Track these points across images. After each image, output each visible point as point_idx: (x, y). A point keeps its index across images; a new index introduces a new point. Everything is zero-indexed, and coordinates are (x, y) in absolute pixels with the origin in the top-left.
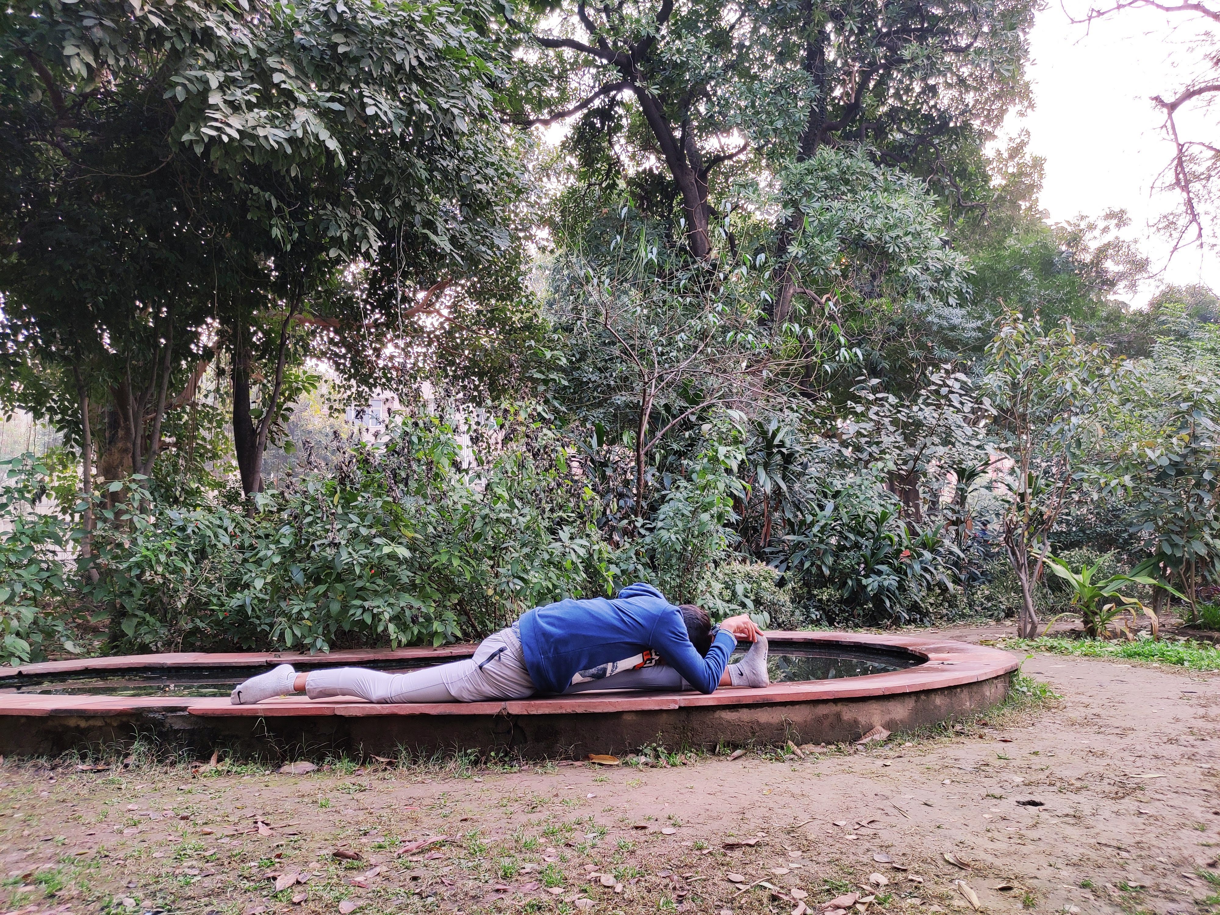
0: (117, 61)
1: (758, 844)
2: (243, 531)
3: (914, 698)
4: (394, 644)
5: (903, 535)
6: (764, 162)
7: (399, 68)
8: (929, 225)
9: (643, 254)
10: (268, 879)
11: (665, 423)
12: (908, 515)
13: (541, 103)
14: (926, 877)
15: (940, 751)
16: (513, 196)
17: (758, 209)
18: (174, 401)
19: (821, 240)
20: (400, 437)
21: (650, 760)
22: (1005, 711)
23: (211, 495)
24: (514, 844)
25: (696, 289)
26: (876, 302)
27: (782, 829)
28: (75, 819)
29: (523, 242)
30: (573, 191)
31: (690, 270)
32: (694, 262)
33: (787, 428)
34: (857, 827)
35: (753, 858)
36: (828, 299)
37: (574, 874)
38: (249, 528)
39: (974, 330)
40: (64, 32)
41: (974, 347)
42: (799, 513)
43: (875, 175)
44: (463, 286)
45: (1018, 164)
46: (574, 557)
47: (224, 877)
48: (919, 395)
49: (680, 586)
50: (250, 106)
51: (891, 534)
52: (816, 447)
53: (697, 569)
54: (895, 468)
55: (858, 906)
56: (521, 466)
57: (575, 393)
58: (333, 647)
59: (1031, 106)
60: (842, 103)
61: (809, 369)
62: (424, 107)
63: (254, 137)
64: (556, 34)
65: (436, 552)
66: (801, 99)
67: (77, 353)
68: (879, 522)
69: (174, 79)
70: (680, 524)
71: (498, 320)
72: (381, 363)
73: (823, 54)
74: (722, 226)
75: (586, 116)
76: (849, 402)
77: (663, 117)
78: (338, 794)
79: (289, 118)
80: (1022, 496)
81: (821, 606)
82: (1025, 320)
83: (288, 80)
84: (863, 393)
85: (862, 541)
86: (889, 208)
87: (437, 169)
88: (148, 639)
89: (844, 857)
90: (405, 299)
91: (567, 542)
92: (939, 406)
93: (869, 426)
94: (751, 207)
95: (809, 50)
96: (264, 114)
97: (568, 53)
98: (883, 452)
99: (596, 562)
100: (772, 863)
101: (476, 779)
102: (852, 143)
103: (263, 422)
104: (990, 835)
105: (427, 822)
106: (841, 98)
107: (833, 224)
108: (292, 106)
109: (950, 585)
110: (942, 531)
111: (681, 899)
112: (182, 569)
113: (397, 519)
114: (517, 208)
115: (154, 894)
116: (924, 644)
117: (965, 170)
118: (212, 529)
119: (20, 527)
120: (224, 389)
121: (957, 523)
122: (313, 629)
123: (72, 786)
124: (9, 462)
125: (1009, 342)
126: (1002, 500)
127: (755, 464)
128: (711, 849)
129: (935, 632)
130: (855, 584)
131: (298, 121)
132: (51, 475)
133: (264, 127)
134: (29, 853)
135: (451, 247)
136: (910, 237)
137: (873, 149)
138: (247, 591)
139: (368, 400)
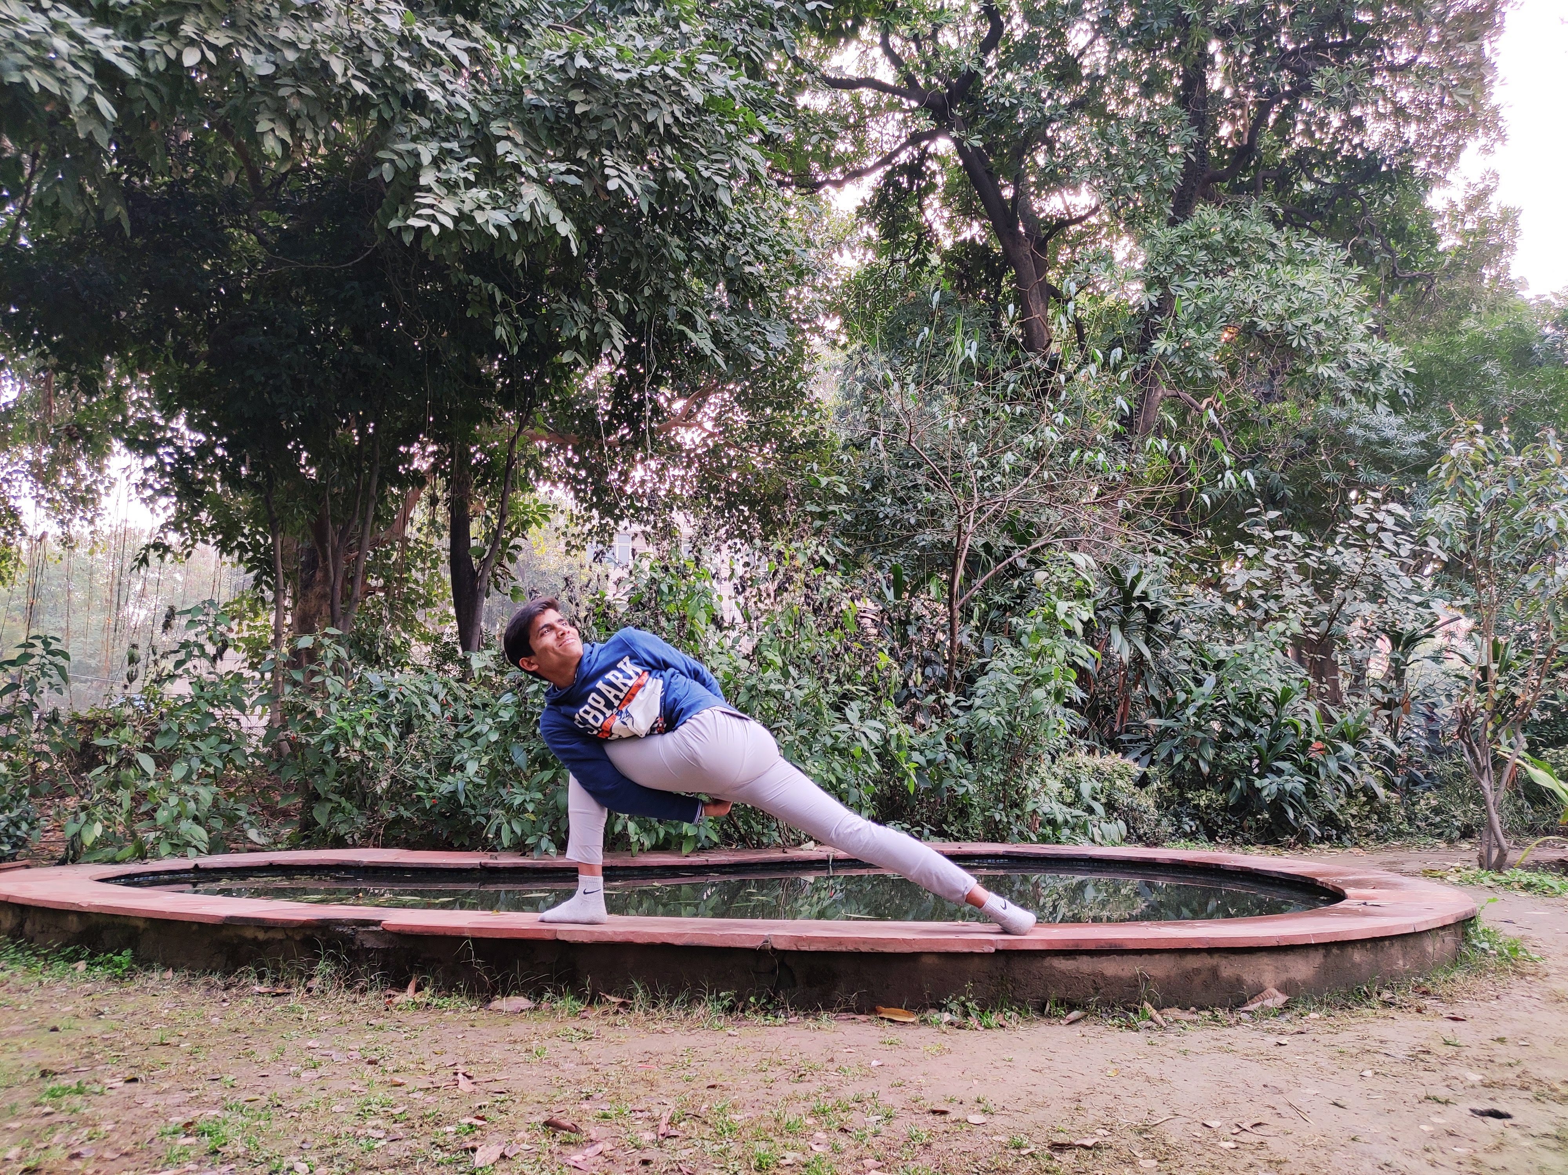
0: (316, 134)
1: (1097, 1146)
2: (456, 699)
3: (1322, 952)
4: (635, 848)
5: (1313, 721)
6: (1122, 228)
7: (650, 127)
8: (1350, 308)
9: (959, 350)
10: (466, 1150)
11: (986, 569)
12: (1321, 695)
13: (827, 162)
15: (1359, 1028)
16: (792, 279)
18: (381, 535)
19: (1199, 332)
20: (646, 586)
21: (956, 1019)
22: (1455, 975)
23: (420, 652)
24: (773, 1124)
25: (1028, 395)
26: (1277, 406)
27: (1131, 1127)
28: (247, 1055)
29: (808, 335)
30: (871, 271)
31: (1021, 370)
32: (1027, 359)
33: (1152, 576)
34: (1236, 1130)
35: (1089, 1164)
37: (849, 1171)
38: (464, 695)
39: (1416, 445)
40: (258, 104)
41: (1416, 468)
42: (1168, 690)
43: (1275, 241)
44: (731, 392)
45: (1480, 219)
46: (865, 744)
47: (413, 1143)
48: (1336, 533)
49: (1004, 783)
50: (469, 185)
51: (1295, 720)
52: (1193, 602)
53: (1029, 761)
54: (1301, 630)
56: (799, 623)
57: (867, 530)
59: (1502, 137)
60: (1230, 146)
61: (1183, 497)
62: (680, 175)
63: (471, 220)
64: (852, 72)
67: (269, 476)
68: (1278, 703)
69: (381, 154)
70: (1003, 702)
71: (774, 434)
72: (629, 490)
73: (1203, 81)
74: (1065, 313)
75: (889, 175)
76: (1236, 543)
77: (989, 172)
78: (557, 1042)
79: (515, 196)
80: (1484, 673)
81: (1197, 813)
82: (1487, 432)
83: (516, 151)
84: (1256, 531)
85: (1254, 728)
86: (1293, 286)
87: (698, 248)
88: (343, 829)
90: (657, 410)
91: (857, 724)
92: (1364, 548)
93: (1266, 575)
95: (1185, 77)
96: (484, 193)
97: (867, 95)
98: (1283, 609)
99: (893, 750)
101: (731, 1032)
102: (1244, 199)
103: (484, 562)
104: (1429, 1156)
105: (665, 1087)
106: (1230, 138)
107: (1215, 308)
108: (519, 182)
109: (1381, 792)
110: (1369, 717)
112: (383, 745)
114: (799, 293)
115: (330, 1159)
116: (1340, 874)
117: (1403, 229)
118: (419, 696)
119: (198, 690)
120: (439, 519)
121: (1389, 705)
122: (538, 825)
123: (247, 1013)
124: (189, 611)
125: (1463, 464)
126: (1456, 676)
127: (1108, 623)
128: (1032, 1149)
129: (1357, 855)
130: (1245, 787)
131: (525, 200)
132: (240, 624)
133: (483, 209)
134: (193, 1094)
135: (713, 347)
136: (1322, 326)
137: (1273, 205)
138: (458, 774)
139: (611, 535)
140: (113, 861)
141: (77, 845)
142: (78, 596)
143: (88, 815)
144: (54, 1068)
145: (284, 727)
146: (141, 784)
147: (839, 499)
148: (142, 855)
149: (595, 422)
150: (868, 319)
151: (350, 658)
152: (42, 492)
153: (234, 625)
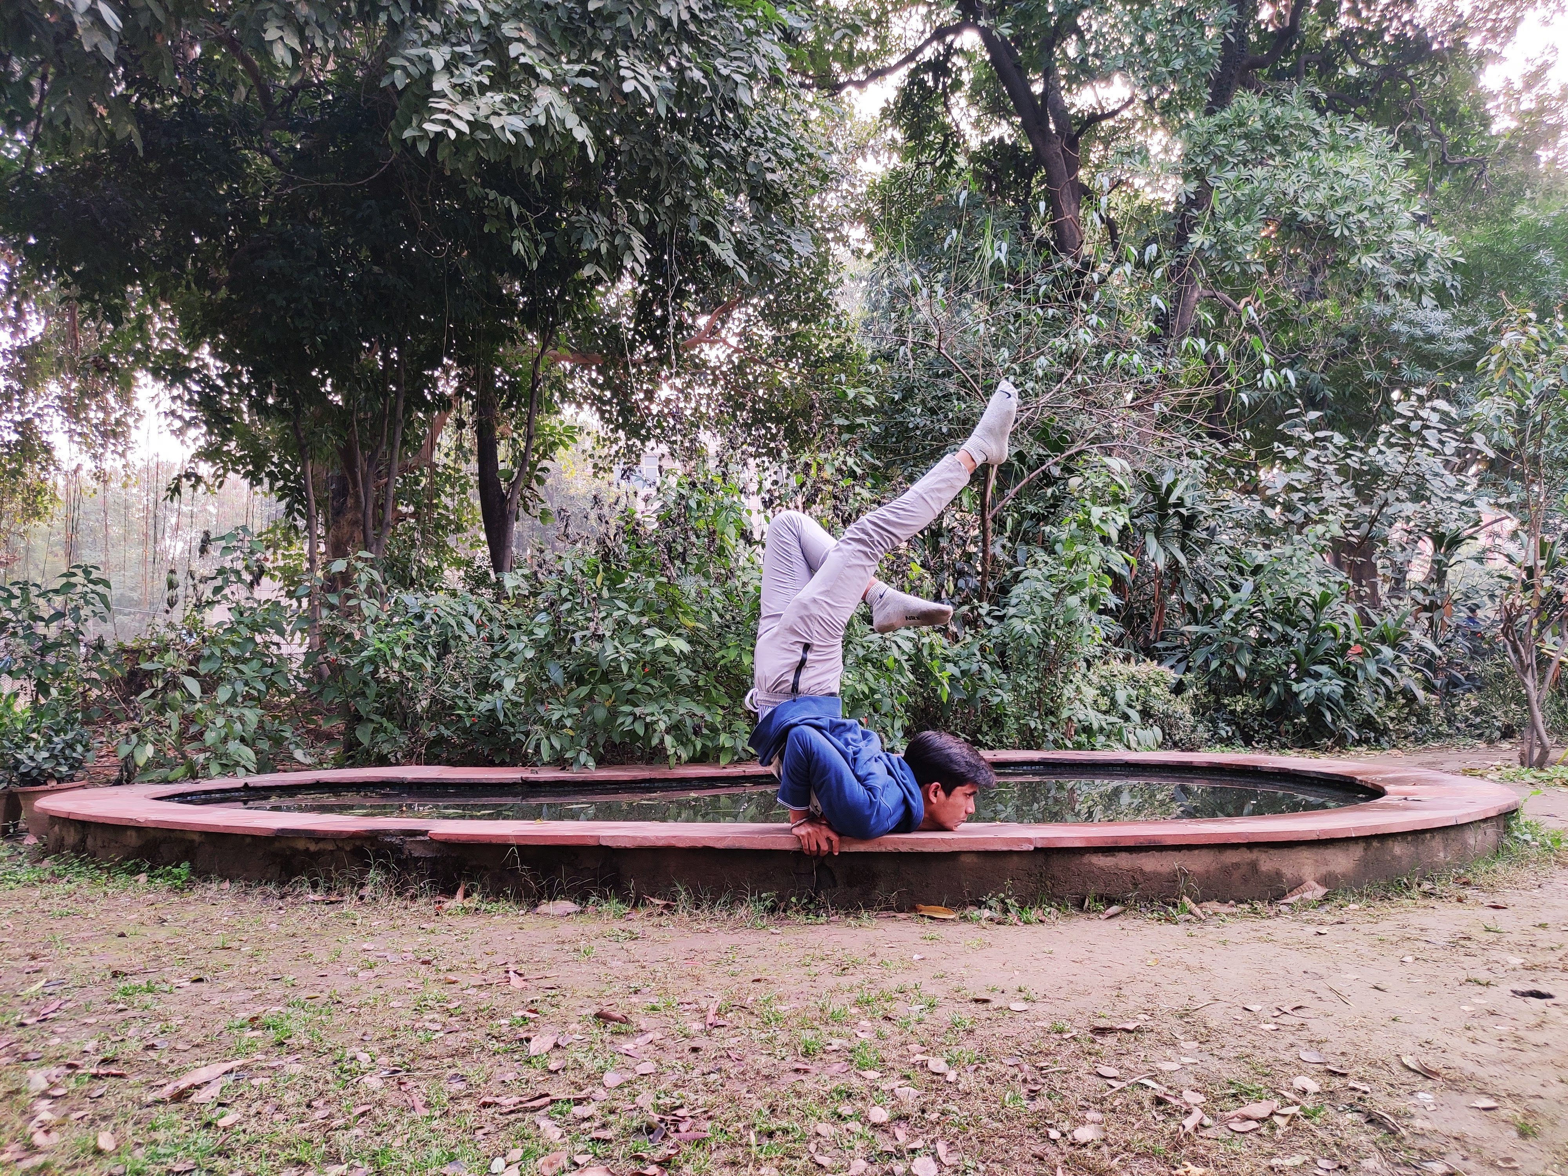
0: (326, 41)
1: (1138, 1030)
2: (490, 620)
3: (1362, 845)
4: (673, 761)
5: (1352, 625)
6: (1157, 120)
7: (665, 23)
8: (1396, 195)
9: (988, 253)
10: (521, 1040)
11: (1018, 478)
12: (1361, 598)
13: (850, 60)
14: (1374, 1086)
15: (1399, 917)
16: (817, 183)
17: (1148, 184)
18: (410, 462)
19: (1237, 224)
20: (675, 502)
21: (996, 915)
22: (1497, 865)
23: (452, 576)
24: (819, 1014)
25: (1060, 297)
26: (1317, 305)
27: (1172, 1012)
28: (306, 957)
29: (832, 244)
30: (896, 175)
31: (1053, 271)
32: (1059, 260)
33: (1188, 481)
34: (1277, 1013)
35: (1131, 1047)
36: (1248, 304)
37: (895, 1055)
38: (498, 616)
39: (1463, 341)
40: (265, 11)
41: (1462, 363)
42: (1204, 596)
43: (1318, 128)
44: (755, 306)
45: (1538, 96)
46: (895, 652)
47: (469, 1035)
48: (1377, 434)
49: (1039, 691)
50: (483, 89)
51: (1334, 624)
52: (1228, 507)
53: (1064, 669)
54: (1341, 533)
55: (1276, 1118)
57: (897, 442)
58: (601, 762)
60: (1271, 29)
61: (1219, 400)
62: (697, 75)
63: (488, 128)
65: (723, 646)
66: (1210, 27)
67: (294, 402)
68: (1317, 607)
69: (392, 61)
70: (1038, 610)
71: (800, 349)
72: (655, 409)
74: (1098, 212)
75: (914, 73)
76: (1276, 444)
77: (1017, 67)
78: (601, 940)
79: (529, 100)
80: (1530, 572)
81: (1233, 719)
82: (1540, 321)
83: (529, 53)
84: (1296, 432)
85: (1292, 632)
86: (1337, 173)
87: (718, 155)
88: (386, 748)
89: (1257, 1052)
90: (680, 326)
92: (1407, 447)
93: (1306, 477)
94: (1138, 182)
96: (498, 98)
98: (1324, 511)
99: (927, 660)
100: (1157, 1055)
101: (773, 930)
102: (1285, 85)
103: (513, 485)
104: (1470, 1034)
105: (711, 981)
106: (1271, 21)
107: (1254, 200)
108: (534, 85)
109: (1420, 694)
110: (1410, 619)
111: (1033, 1095)
112: (421, 665)
113: (674, 604)
114: (824, 200)
115: (391, 1050)
116: (1380, 773)
117: (1454, 111)
118: (454, 616)
119: (238, 615)
120: (466, 445)
121: (1431, 608)
122: (576, 740)
123: (303, 919)
124: (223, 538)
125: (1514, 354)
126: (1500, 576)
127: (1143, 531)
128: (1075, 1033)
129: (1396, 757)
130: (1282, 691)
131: (540, 103)
132: (275, 553)
133: (500, 115)
134: (257, 992)
135: (736, 258)
136: (1366, 214)
137: (1316, 90)
138: (497, 692)
139: (638, 456)
140: (166, 781)
141: (131, 766)
142: (116, 531)
143: (139, 737)
144: (124, 970)
145: (323, 650)
146: (189, 708)
147: (867, 411)
148: (194, 777)
149: (618, 339)
150: (894, 227)
151: (385, 582)
152: (73, 427)
153: (269, 554)
